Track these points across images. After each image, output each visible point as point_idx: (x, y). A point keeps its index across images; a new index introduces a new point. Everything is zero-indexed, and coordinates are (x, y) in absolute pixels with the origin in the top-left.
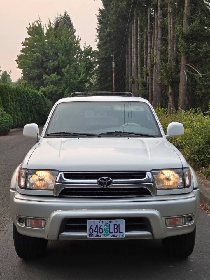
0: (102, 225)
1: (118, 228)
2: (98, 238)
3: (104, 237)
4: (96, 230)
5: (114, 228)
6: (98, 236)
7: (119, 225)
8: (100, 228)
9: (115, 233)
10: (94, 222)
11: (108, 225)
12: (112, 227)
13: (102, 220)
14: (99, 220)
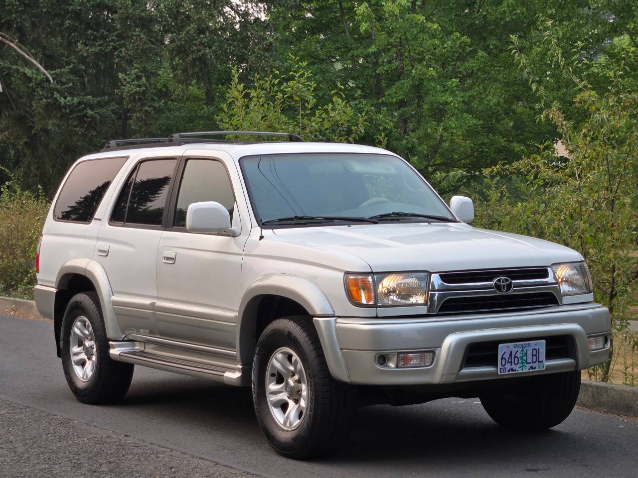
0: (517, 351)
1: (537, 355)
2: (513, 372)
3: (520, 371)
4: (510, 361)
5: (533, 355)
6: (512, 370)
7: (539, 349)
8: (515, 357)
9: (533, 362)
10: (507, 348)
11: (525, 350)
12: (530, 353)
13: (517, 343)
14: (514, 344)
